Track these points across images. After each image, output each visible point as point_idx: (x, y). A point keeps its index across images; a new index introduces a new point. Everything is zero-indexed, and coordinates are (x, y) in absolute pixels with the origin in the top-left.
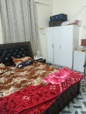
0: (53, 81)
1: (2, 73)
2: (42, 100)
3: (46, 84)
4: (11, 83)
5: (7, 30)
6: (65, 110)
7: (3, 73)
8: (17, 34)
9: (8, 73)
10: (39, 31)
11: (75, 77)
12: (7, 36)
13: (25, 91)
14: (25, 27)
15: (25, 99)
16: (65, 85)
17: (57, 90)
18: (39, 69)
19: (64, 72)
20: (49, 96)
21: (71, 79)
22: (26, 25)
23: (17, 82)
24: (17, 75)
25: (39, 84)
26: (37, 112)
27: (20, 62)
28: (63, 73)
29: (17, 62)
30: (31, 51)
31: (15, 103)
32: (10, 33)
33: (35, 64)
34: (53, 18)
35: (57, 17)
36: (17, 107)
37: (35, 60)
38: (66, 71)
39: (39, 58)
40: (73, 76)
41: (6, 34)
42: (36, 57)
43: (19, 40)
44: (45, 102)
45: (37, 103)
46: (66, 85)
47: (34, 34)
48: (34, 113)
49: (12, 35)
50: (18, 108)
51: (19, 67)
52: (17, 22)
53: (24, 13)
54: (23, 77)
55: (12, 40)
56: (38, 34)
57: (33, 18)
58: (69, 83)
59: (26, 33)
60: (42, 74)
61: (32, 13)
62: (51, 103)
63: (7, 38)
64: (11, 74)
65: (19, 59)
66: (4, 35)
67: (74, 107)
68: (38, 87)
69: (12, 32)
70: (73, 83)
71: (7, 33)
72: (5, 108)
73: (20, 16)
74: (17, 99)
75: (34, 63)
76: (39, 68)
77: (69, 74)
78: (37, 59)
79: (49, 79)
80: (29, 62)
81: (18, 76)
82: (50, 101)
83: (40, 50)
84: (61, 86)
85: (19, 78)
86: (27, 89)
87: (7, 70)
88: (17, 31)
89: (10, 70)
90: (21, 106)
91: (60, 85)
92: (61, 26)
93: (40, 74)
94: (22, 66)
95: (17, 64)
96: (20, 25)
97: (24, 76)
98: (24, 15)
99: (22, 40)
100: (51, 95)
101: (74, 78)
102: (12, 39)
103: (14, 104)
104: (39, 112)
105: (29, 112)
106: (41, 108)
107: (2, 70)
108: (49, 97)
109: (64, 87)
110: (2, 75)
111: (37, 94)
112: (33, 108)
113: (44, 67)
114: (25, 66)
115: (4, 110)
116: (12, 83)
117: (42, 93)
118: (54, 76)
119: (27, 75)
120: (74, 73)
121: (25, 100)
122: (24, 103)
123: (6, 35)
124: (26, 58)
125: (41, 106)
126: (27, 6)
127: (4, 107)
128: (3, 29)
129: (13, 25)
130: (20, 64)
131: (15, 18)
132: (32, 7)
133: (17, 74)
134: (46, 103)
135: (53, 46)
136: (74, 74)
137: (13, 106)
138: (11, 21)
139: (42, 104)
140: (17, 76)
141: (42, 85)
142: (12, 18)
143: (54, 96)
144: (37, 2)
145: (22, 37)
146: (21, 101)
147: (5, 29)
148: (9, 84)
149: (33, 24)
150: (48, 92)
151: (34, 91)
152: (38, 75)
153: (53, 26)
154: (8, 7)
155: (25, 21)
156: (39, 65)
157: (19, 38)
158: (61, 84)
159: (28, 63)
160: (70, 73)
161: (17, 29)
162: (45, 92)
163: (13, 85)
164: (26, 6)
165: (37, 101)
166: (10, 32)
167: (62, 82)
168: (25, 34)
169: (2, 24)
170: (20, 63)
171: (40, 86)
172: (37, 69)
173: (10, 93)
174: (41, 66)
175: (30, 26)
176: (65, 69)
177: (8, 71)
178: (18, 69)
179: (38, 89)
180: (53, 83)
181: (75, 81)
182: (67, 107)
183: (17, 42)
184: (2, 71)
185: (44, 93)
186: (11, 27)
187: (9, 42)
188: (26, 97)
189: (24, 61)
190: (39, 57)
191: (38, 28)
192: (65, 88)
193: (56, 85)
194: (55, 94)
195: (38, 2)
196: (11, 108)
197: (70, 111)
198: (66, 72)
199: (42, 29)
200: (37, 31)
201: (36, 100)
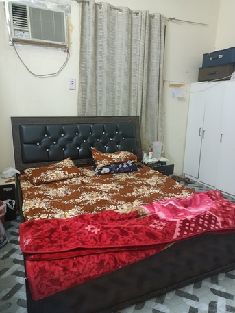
0: (165, 213)
1: (65, 179)
2: (124, 241)
3: (145, 215)
4: (76, 200)
5: (88, 85)
6: (185, 291)
7: (68, 179)
8: (112, 96)
9: (77, 181)
10: (169, 91)
11: (228, 217)
12: (87, 100)
13: (95, 217)
14: (133, 81)
15: (89, 230)
16: (189, 226)
17: (164, 232)
18: (146, 185)
19: (205, 199)
20: (140, 238)
21: (214, 218)
22: (135, 76)
23: (87, 201)
24: (93, 187)
25: (129, 212)
26: (106, 261)
27: (106, 162)
28: (199, 203)
29: (100, 160)
30: (138, 140)
31: (69, 233)
32: (96, 94)
33: (141, 171)
34: (211, 58)
35: (220, 56)
36: (71, 239)
37: (145, 164)
38: (211, 198)
39: (155, 160)
40: (222, 213)
41: (86, 95)
42: (150, 156)
43: (114, 112)
44: (128, 247)
45: (110, 244)
46: (192, 227)
47: (154, 99)
48: (99, 260)
49: (98, 98)
50: (72, 242)
51: (102, 172)
52: (114, 69)
53: (133, 47)
54: (104, 194)
55: (99, 109)
56: (162, 99)
57: (154, 60)
58: (202, 226)
59: (133, 94)
60: (148, 196)
61: (155, 46)
62: (143, 255)
63: (87, 103)
64: (83, 183)
65: (105, 155)
66: (82, 97)
67: (213, 291)
68: (125, 216)
69: (100, 91)
70: (214, 228)
71: (88, 92)
72: (49, 237)
73: (123, 53)
74: (75, 227)
75: (139, 170)
76: (148, 181)
77: (217, 206)
78: (151, 160)
79: (157, 207)
80: (127, 164)
81: (95, 190)
82: (142, 250)
83: (163, 141)
84: (180, 227)
85: (95, 194)
86: (100, 215)
87: (75, 174)
88: (112, 90)
89: (83, 175)
90: (78, 239)
91: (178, 225)
92: (229, 79)
93: (143, 195)
94: (110, 171)
95: (100, 165)
96: (120, 76)
97: (106, 192)
98: (134, 52)
99: (120, 111)
100: (148, 238)
101: (223, 217)
102: (99, 107)
103: (67, 235)
104: (112, 262)
105: (90, 255)
106: (117, 256)
107: (67, 173)
108: (140, 241)
109: (186, 231)
110: (65, 182)
111: (116, 228)
112: (101, 252)
113: (161, 182)
114: (118, 172)
115: (47, 240)
116: (78, 201)
117: (129, 229)
118: (171, 202)
119: (112, 192)
120: (229, 207)
121: (90, 232)
122: (87, 238)
123: (86, 98)
124: (122, 153)
125: (118, 252)
126: (143, 29)
127: (48, 234)
128: (82, 82)
129: (105, 74)
130: (106, 166)
131: (111, 60)
132: (155, 31)
133: (95, 186)
134: (130, 249)
135: (202, 133)
136: (228, 209)
137: (64, 238)
138: (101, 66)
139: (120, 249)
140: (92, 190)
141: (135, 215)
142: (105, 59)
143: (152, 242)
144: (171, 19)
145: (121, 103)
146: (81, 233)
147: (86, 83)
148: (72, 201)
149: (154, 73)
150: (142, 230)
151: (114, 222)
152: (140, 195)
153: (209, 80)
154: (100, 34)
155: (133, 67)
156: (150, 176)
157: (114, 106)
158: (182, 222)
159: (125, 166)
160: (219, 205)
161: (114, 84)
162: (136, 228)
163: (78, 204)
164: (139, 31)
165: (111, 240)
166: (96, 92)
167: (186, 219)
168: (130, 97)
169: (80, 73)
170: (106, 164)
171: (131, 215)
172: (142, 184)
173: (68, 217)
174: (155, 178)
175: (145, 79)
176: (209, 194)
177: (77, 176)
178: (100, 176)
179: (123, 221)
180: (162, 215)
181: (222, 225)
182: (193, 285)
183: (108, 116)
184: (65, 174)
185: (133, 229)
186: (99, 80)
187: (90, 112)
188: (93, 227)
189: (116, 161)
190: (157, 157)
191: (167, 84)
192: (188, 234)
193: (169, 221)
194: (157, 237)
195: (173, 19)
196: (60, 238)
197: (197, 296)
198: (210, 202)
199: (178, 86)
200: (160, 91)
201: (111, 238)
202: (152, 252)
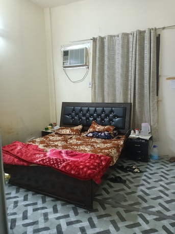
5: (96, 85)
42: (136, 133)
51: (89, 135)
71: (97, 88)
94: (93, 136)
98: (130, 59)
114: (97, 137)
129: (107, 77)
130: (92, 132)
144: (163, 28)
149: (146, 72)
159: (103, 134)
186: (105, 81)
189: (97, 130)
202: (25, 164)
